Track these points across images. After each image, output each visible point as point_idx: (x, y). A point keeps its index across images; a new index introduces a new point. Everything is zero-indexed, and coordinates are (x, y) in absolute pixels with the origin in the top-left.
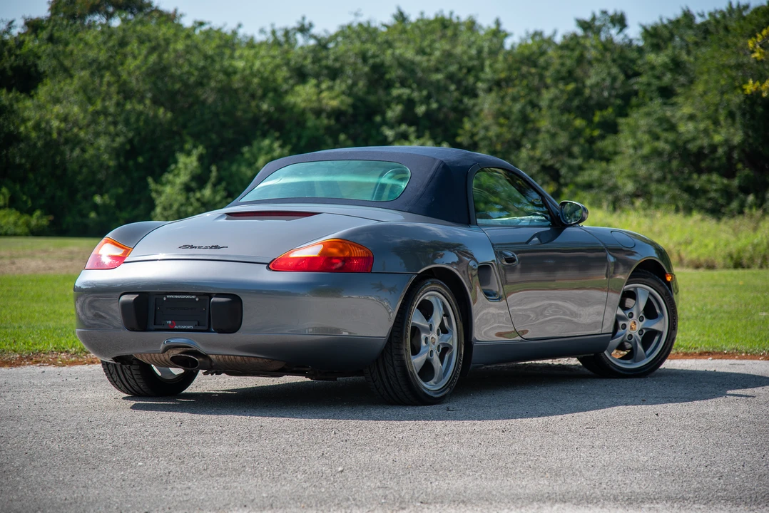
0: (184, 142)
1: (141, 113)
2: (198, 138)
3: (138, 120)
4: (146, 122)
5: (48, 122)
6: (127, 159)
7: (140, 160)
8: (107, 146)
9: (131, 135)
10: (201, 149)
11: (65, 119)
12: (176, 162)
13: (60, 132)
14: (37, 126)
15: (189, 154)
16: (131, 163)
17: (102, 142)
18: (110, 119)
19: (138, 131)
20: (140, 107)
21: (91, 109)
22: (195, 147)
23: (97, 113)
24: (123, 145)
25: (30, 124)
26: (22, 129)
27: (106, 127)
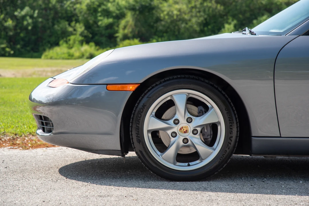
0: (228, 19)
1: (210, 7)
2: (234, 17)
3: (209, 10)
4: (213, 11)
5: (172, 12)
6: (204, 27)
7: (210, 27)
8: (196, 22)
9: (206, 16)
10: (235, 22)
11: (179, 10)
12: (224, 27)
13: (177, 16)
14: (168, 14)
15: (230, 24)
16: (206, 29)
17: (194, 20)
18: (197, 10)
19: (208, 15)
20: (210, 5)
21: (190, 6)
22: (233, 20)
23: (192, 8)
24: (202, 21)
25: (165, 13)
26: (162, 15)
27: (196, 14)
